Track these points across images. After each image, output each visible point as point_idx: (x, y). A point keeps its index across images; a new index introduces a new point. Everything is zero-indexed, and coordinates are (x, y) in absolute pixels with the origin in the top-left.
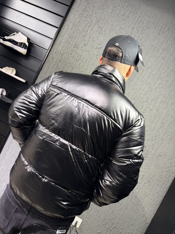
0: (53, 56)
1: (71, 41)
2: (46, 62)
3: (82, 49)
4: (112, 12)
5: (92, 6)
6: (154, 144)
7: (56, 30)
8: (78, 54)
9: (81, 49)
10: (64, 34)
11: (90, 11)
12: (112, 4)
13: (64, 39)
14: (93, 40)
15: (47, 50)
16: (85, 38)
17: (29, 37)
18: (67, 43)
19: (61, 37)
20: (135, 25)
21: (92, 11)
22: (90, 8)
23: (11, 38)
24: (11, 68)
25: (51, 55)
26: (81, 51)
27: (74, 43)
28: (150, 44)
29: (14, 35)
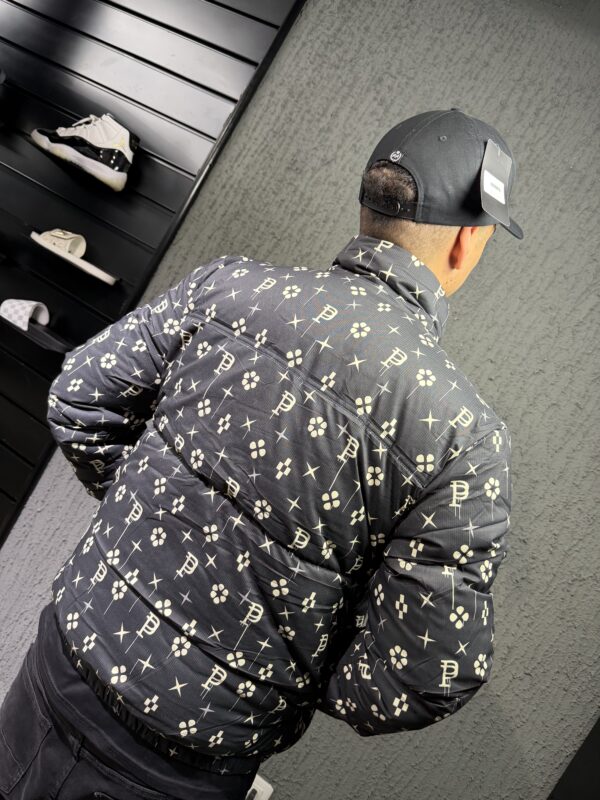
0: (214, 197)
1: (280, 146)
2: (188, 217)
3: (316, 176)
4: (428, 49)
5: (359, 28)
6: (557, 532)
7: (231, 108)
8: (298, 193)
9: (312, 177)
10: (258, 123)
11: (350, 43)
12: (432, 19)
13: (256, 139)
14: (354, 146)
15: (194, 176)
16: (327, 140)
17: (139, 133)
18: (265, 154)
19: (247, 135)
20: (510, 95)
21: (358, 44)
22: (353, 34)
23: (77, 134)
24: (70, 235)
25: (208, 194)
26: (311, 183)
27: (288, 155)
28: (564, 163)
29: (87, 123)
